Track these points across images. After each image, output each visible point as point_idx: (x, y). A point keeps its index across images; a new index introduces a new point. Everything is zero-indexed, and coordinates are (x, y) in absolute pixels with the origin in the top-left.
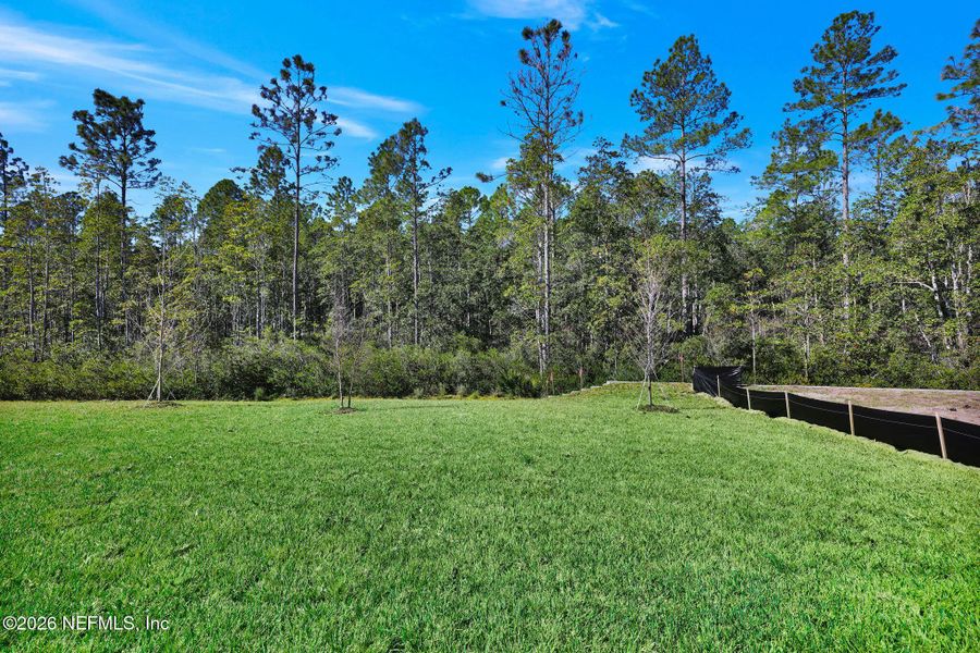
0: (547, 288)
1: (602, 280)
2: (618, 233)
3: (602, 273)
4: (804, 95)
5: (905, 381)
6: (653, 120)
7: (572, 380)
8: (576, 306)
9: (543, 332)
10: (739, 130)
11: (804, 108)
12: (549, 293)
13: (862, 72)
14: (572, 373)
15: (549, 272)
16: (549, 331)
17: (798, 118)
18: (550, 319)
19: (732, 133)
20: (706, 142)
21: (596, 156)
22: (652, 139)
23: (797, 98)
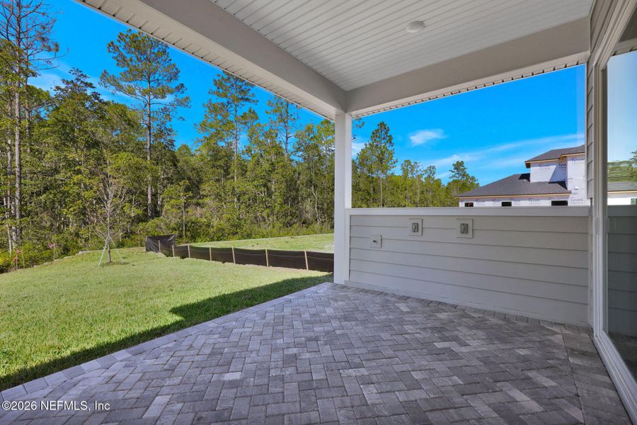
0: (17, 180)
1: (76, 178)
2: (94, 144)
3: (79, 172)
4: (219, 88)
5: (249, 236)
6: (126, 69)
7: (46, 253)
8: (51, 196)
9: (13, 217)
10: (184, 96)
11: (218, 95)
12: (20, 184)
13: (243, 88)
14: (46, 248)
15: (20, 166)
16: (22, 216)
17: (216, 100)
18: (22, 206)
19: (180, 96)
20: (163, 97)
21: (72, 81)
22: (126, 81)
23: (215, 88)
